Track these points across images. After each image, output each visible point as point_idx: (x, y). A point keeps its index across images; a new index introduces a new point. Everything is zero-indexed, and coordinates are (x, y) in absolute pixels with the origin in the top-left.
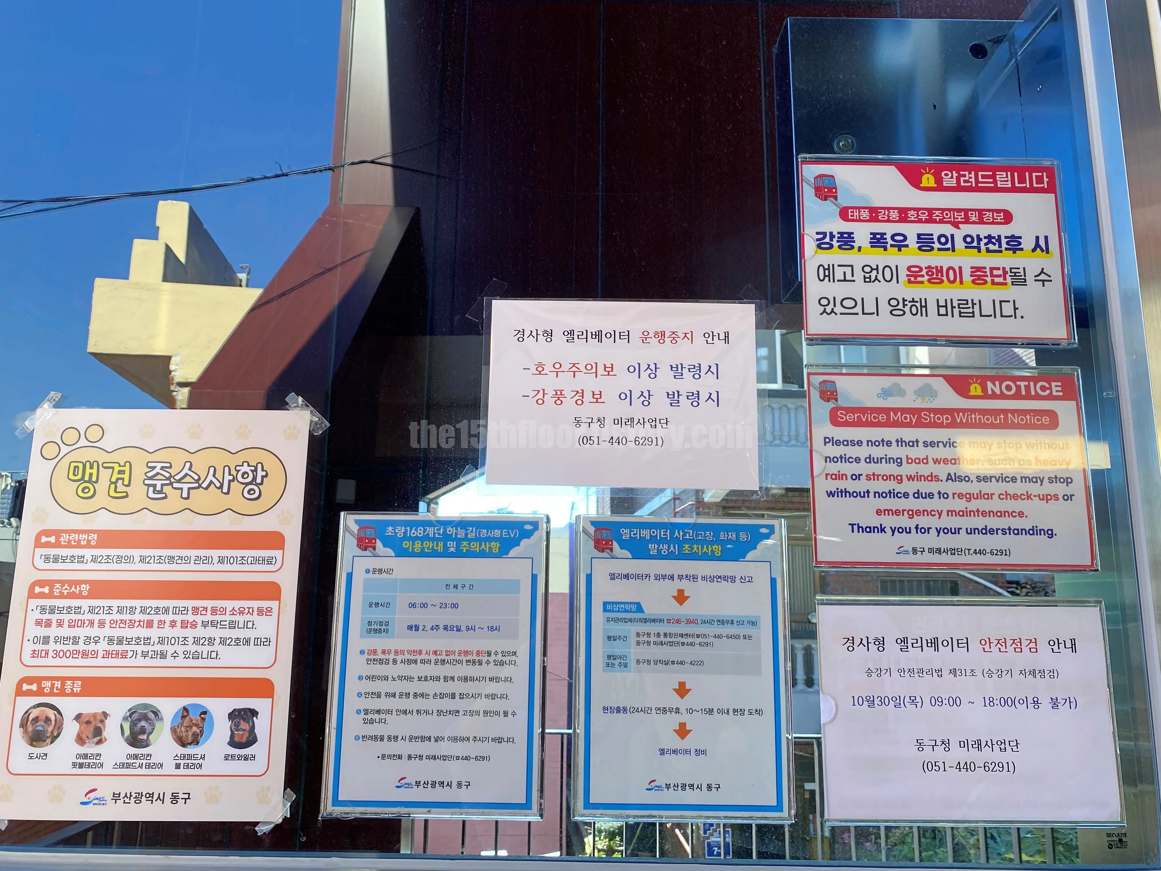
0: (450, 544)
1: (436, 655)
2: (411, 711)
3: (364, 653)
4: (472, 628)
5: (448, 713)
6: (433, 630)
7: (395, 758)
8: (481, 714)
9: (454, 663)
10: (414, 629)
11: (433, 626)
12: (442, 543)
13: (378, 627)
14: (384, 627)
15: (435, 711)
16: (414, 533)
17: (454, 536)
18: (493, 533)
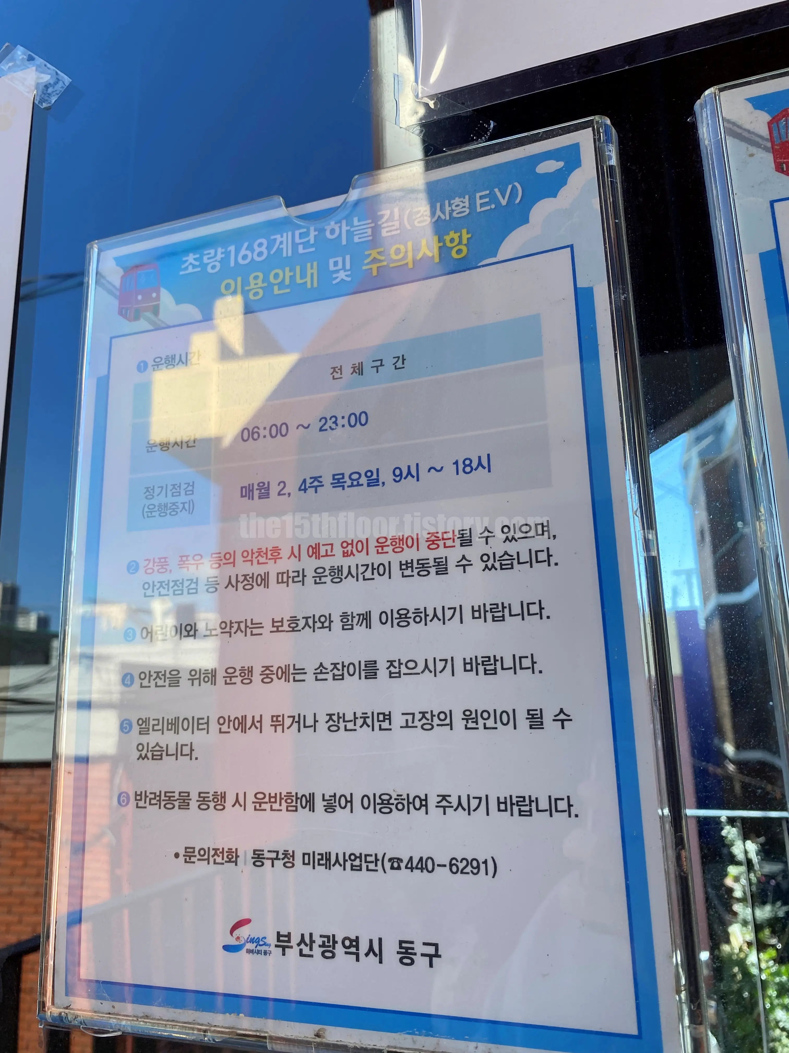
0: (336, 264)
1: (318, 557)
2: (257, 718)
3: (137, 569)
4: (409, 473)
5: (360, 722)
6: (305, 490)
7: (219, 860)
8: (458, 722)
9: (368, 574)
10: (256, 493)
11: (304, 481)
12: (315, 264)
13: (170, 499)
14: (183, 498)
15: (322, 718)
16: (245, 257)
17: (344, 242)
18: (448, 209)
